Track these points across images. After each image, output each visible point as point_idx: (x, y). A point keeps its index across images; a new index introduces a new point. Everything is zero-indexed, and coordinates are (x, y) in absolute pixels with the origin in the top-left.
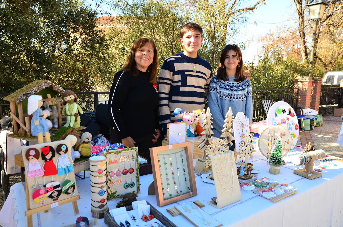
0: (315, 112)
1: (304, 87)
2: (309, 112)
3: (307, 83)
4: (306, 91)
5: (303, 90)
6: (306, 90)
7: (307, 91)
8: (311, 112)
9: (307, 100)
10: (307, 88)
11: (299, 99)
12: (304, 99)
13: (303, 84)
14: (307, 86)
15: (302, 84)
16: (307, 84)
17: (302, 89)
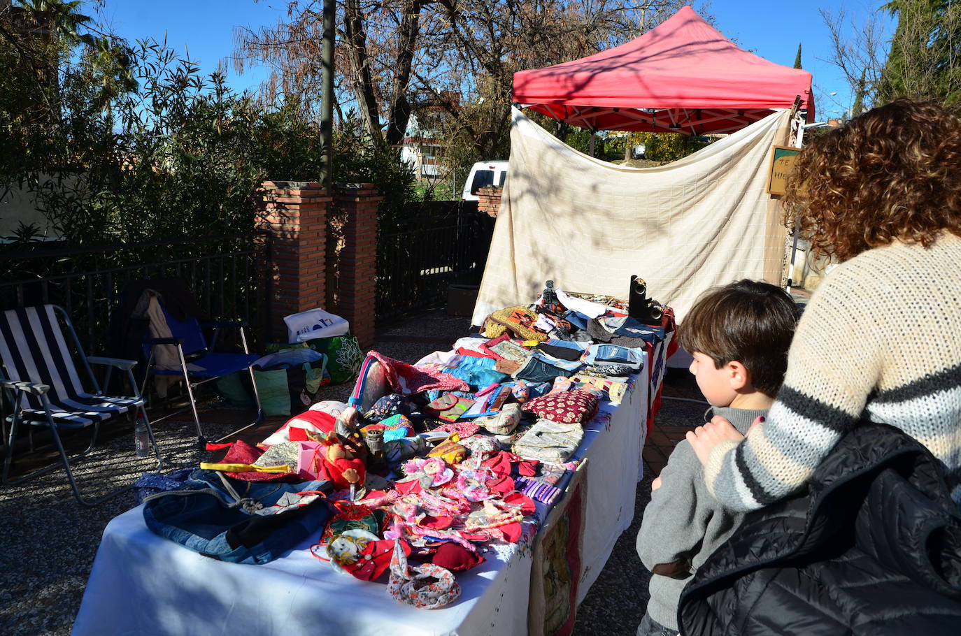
0: (337, 322)
1: (288, 227)
2: (316, 327)
3: (296, 210)
4: (296, 243)
5: (284, 236)
6: (295, 236)
7: (302, 243)
8: (321, 324)
9: (301, 280)
10: (297, 228)
11: (275, 273)
12: (291, 275)
13: (283, 211)
14: (298, 222)
15: (280, 213)
16: (298, 214)
17: (280, 232)
